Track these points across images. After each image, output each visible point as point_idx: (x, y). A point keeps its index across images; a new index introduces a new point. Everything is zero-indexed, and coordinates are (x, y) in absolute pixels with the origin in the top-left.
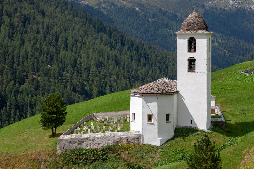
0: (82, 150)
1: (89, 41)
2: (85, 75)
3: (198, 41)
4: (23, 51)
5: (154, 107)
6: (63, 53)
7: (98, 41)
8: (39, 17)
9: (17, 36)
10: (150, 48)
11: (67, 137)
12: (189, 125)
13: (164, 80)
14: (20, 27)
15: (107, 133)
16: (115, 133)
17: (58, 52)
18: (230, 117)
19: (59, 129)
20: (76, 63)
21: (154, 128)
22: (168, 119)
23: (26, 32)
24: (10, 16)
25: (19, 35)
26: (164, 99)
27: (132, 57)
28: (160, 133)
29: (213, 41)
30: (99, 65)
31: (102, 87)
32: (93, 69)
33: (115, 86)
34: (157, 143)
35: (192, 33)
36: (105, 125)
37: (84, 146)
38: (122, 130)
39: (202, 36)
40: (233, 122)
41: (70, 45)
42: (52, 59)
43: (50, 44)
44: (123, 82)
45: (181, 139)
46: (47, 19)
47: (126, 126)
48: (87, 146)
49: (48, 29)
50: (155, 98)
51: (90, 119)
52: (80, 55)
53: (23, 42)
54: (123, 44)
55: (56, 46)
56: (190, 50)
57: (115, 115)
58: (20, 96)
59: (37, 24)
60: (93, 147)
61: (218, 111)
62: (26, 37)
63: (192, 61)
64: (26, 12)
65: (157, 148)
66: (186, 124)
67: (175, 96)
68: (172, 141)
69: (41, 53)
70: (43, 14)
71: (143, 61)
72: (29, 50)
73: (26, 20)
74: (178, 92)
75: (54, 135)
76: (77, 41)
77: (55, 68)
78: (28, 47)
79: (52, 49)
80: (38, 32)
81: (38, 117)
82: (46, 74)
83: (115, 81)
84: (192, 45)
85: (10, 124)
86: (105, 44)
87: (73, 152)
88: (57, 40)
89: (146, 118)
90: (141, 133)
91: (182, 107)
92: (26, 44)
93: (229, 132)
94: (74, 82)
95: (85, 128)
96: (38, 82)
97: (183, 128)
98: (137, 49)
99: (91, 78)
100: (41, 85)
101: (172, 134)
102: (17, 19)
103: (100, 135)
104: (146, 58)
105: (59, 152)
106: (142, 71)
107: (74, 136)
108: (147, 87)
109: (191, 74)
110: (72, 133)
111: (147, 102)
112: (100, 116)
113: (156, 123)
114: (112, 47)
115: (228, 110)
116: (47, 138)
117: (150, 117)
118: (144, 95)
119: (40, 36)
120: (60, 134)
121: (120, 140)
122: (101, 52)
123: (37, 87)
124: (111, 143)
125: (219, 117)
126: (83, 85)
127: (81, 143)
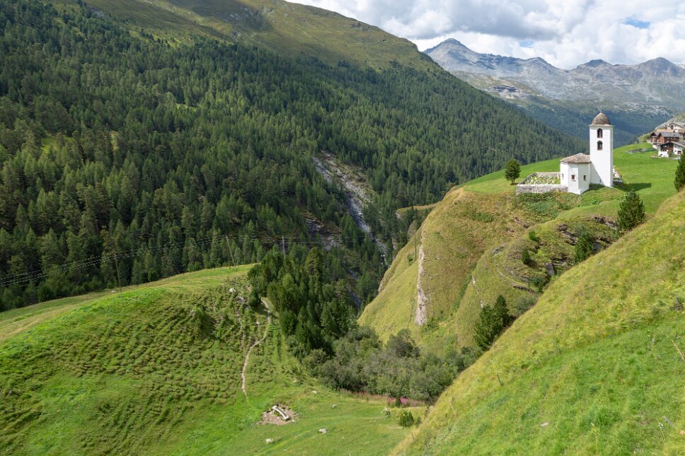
0: (531, 194)
1: (524, 129)
2: (522, 149)
3: (604, 131)
4: (485, 134)
5: (575, 171)
6: (508, 136)
7: (529, 129)
8: (494, 115)
9: (481, 125)
10: (562, 134)
11: (522, 185)
12: (598, 182)
13: (581, 155)
14: (483, 120)
15: (546, 185)
16: (551, 185)
17: (505, 135)
18: (625, 180)
19: (516, 181)
20: (516, 142)
21: (576, 183)
22: (585, 178)
23: (486, 123)
24: (476, 113)
25: (482, 124)
26: (582, 166)
27: (551, 140)
28: (580, 187)
29: (614, 131)
30: (531, 143)
31: (533, 157)
32: (528, 146)
33: (541, 157)
34: (578, 192)
35: (600, 126)
36: (544, 179)
37: (532, 191)
38: (555, 183)
39: (606, 128)
40: (628, 183)
41: (512, 131)
42: (502, 139)
43: (501, 130)
44: (546, 154)
45: (593, 191)
46: (498, 115)
47: (558, 181)
48: (535, 192)
49: (499, 121)
50: (576, 165)
51: (534, 175)
52: (519, 137)
53: (484, 129)
54: (545, 131)
55: (504, 131)
56: (598, 136)
57: (550, 174)
58: (484, 160)
59: (493, 118)
60: (538, 192)
61: (617, 176)
62: (486, 126)
63: (600, 144)
64: (486, 111)
65: (579, 196)
66: (597, 182)
67: (589, 165)
68: (588, 192)
69: (495, 135)
70: (496, 112)
71: (558, 142)
72: (488, 133)
73: (486, 116)
74: (591, 162)
75: (512, 184)
76: (517, 129)
77: (504, 144)
78: (488, 131)
79: (502, 133)
80: (493, 123)
81: (503, 171)
82: (499, 148)
83: (541, 153)
84: (600, 133)
85: (480, 176)
86: (534, 131)
87: (526, 195)
88: (505, 127)
89: (571, 177)
90: (567, 186)
91: (593, 171)
92: (486, 130)
93: (626, 189)
94: (516, 153)
95: (532, 181)
96: (494, 152)
97: (595, 185)
98: (554, 135)
99: (526, 151)
100: (496, 154)
101: (588, 188)
102: (480, 115)
103: (542, 185)
104: (560, 140)
105: (517, 194)
106: (558, 148)
107: (525, 185)
108: (571, 158)
109: (599, 151)
110: (524, 183)
111: (571, 167)
112: (540, 174)
113: (577, 181)
114: (538, 133)
115: (623, 175)
116: (509, 185)
117: (573, 177)
118: (570, 163)
119: (495, 125)
120: (517, 184)
121: (554, 189)
122: (532, 136)
123: (494, 155)
124: (548, 190)
125: (619, 179)
126: (521, 156)
127: (530, 189)
